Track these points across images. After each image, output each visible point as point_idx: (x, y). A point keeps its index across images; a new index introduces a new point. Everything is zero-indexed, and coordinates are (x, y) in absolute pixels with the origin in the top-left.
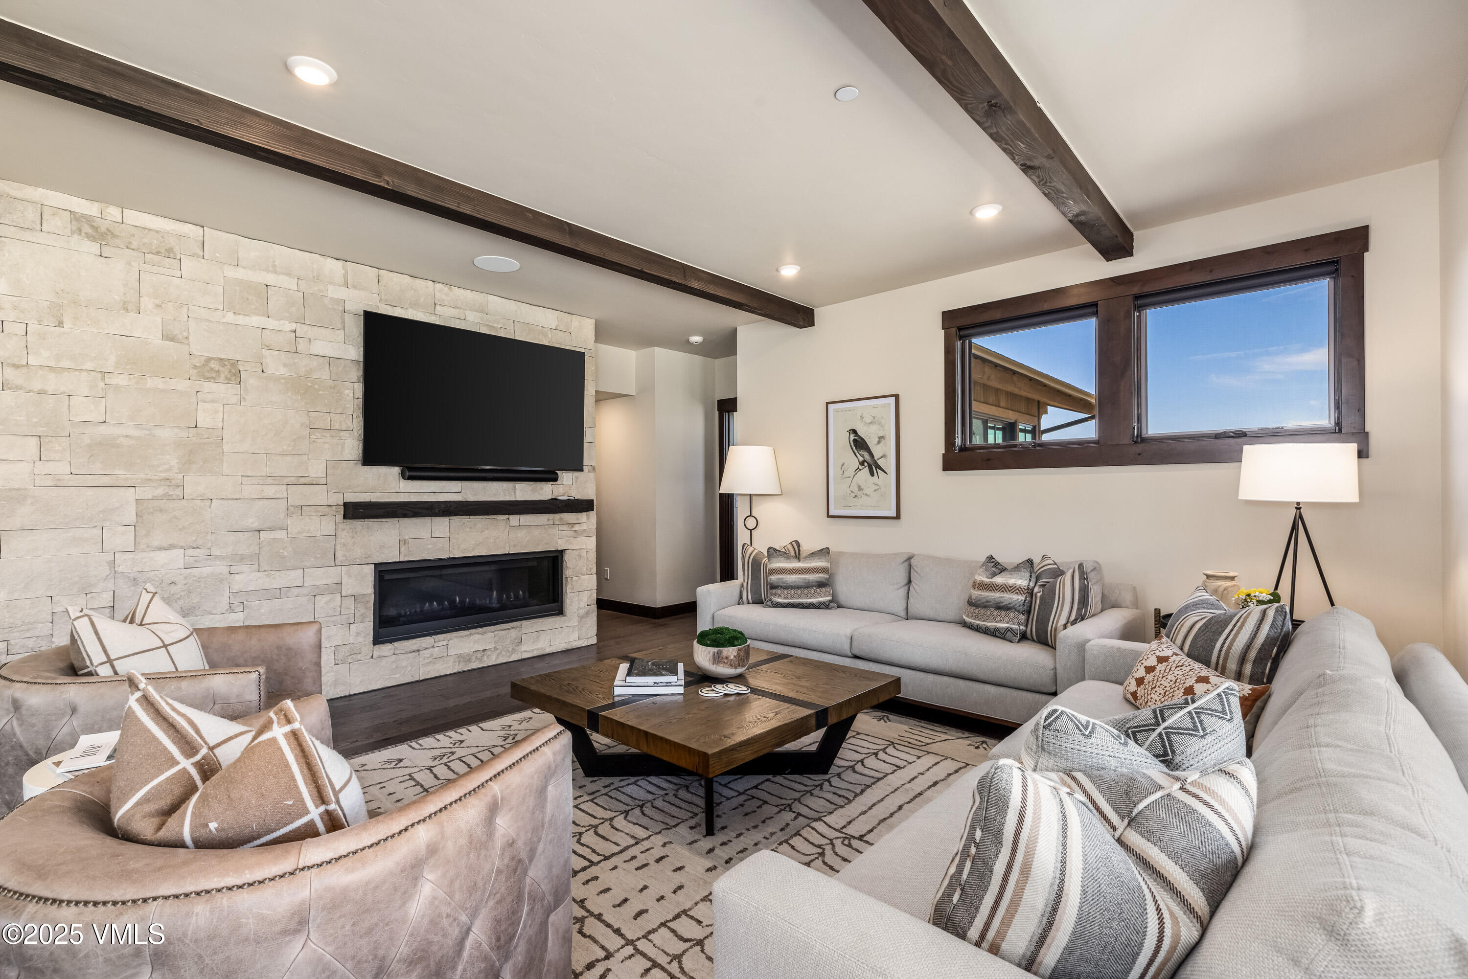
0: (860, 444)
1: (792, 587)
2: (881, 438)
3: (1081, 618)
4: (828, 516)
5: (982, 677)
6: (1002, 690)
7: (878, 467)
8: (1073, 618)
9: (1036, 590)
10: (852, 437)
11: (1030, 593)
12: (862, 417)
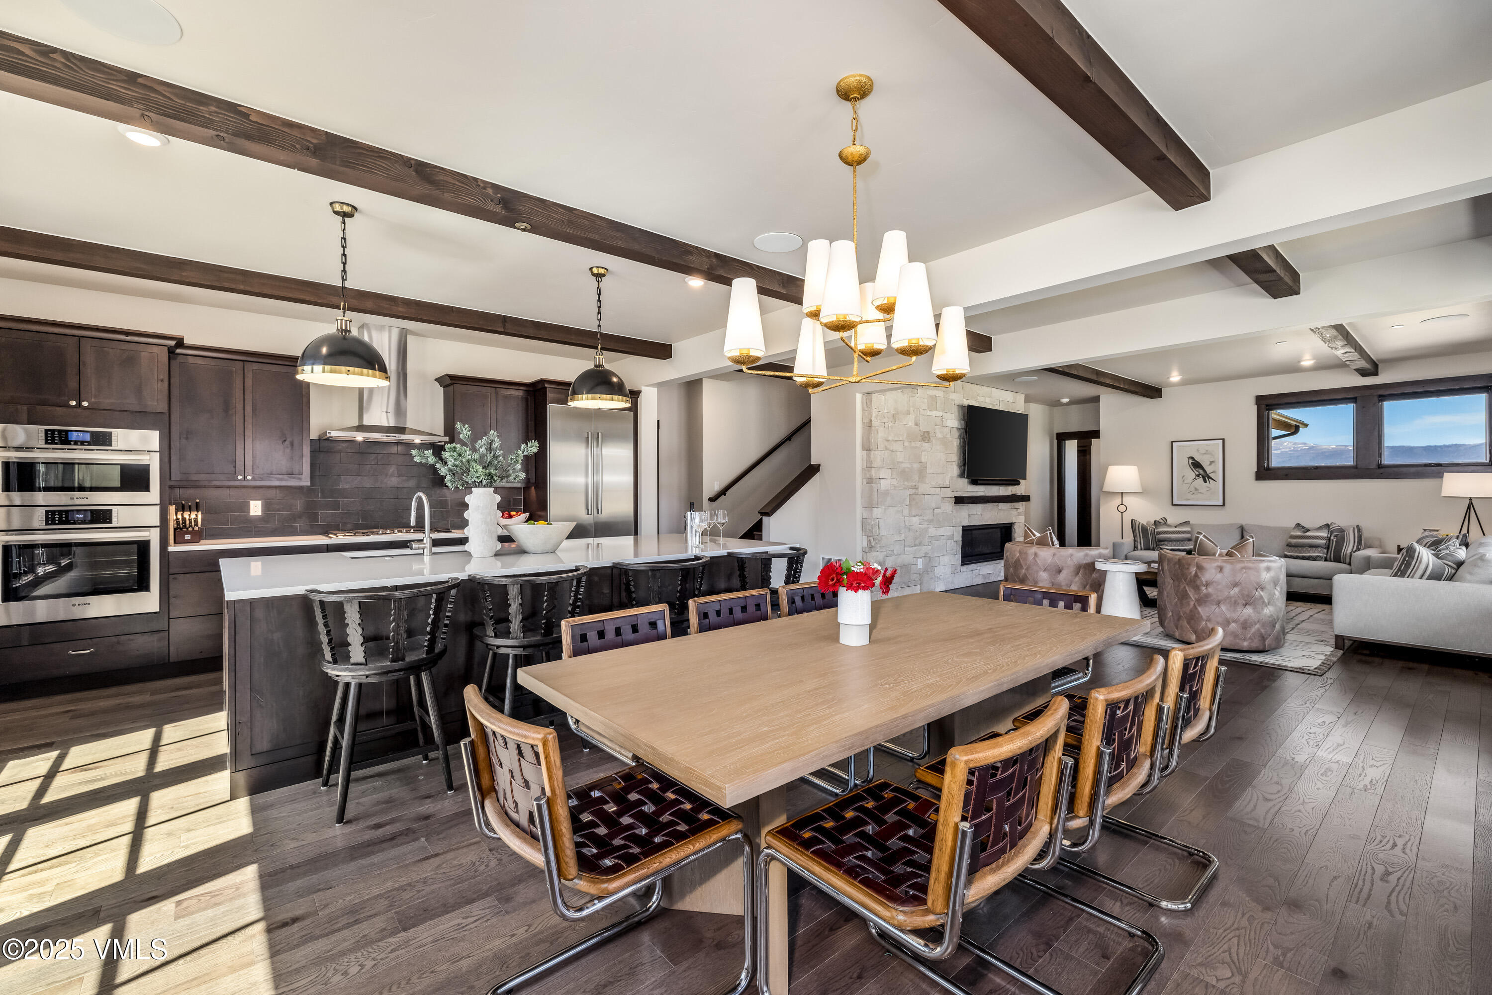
0: (1196, 465)
1: (1175, 541)
2: (1211, 463)
3: (1358, 549)
4: (1173, 505)
5: (1309, 575)
6: (1321, 580)
7: (1209, 478)
8: (1355, 549)
9: (1332, 538)
10: (1191, 461)
11: (1329, 539)
12: (1198, 450)
